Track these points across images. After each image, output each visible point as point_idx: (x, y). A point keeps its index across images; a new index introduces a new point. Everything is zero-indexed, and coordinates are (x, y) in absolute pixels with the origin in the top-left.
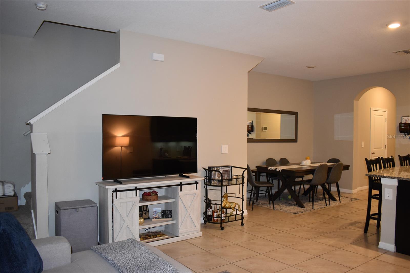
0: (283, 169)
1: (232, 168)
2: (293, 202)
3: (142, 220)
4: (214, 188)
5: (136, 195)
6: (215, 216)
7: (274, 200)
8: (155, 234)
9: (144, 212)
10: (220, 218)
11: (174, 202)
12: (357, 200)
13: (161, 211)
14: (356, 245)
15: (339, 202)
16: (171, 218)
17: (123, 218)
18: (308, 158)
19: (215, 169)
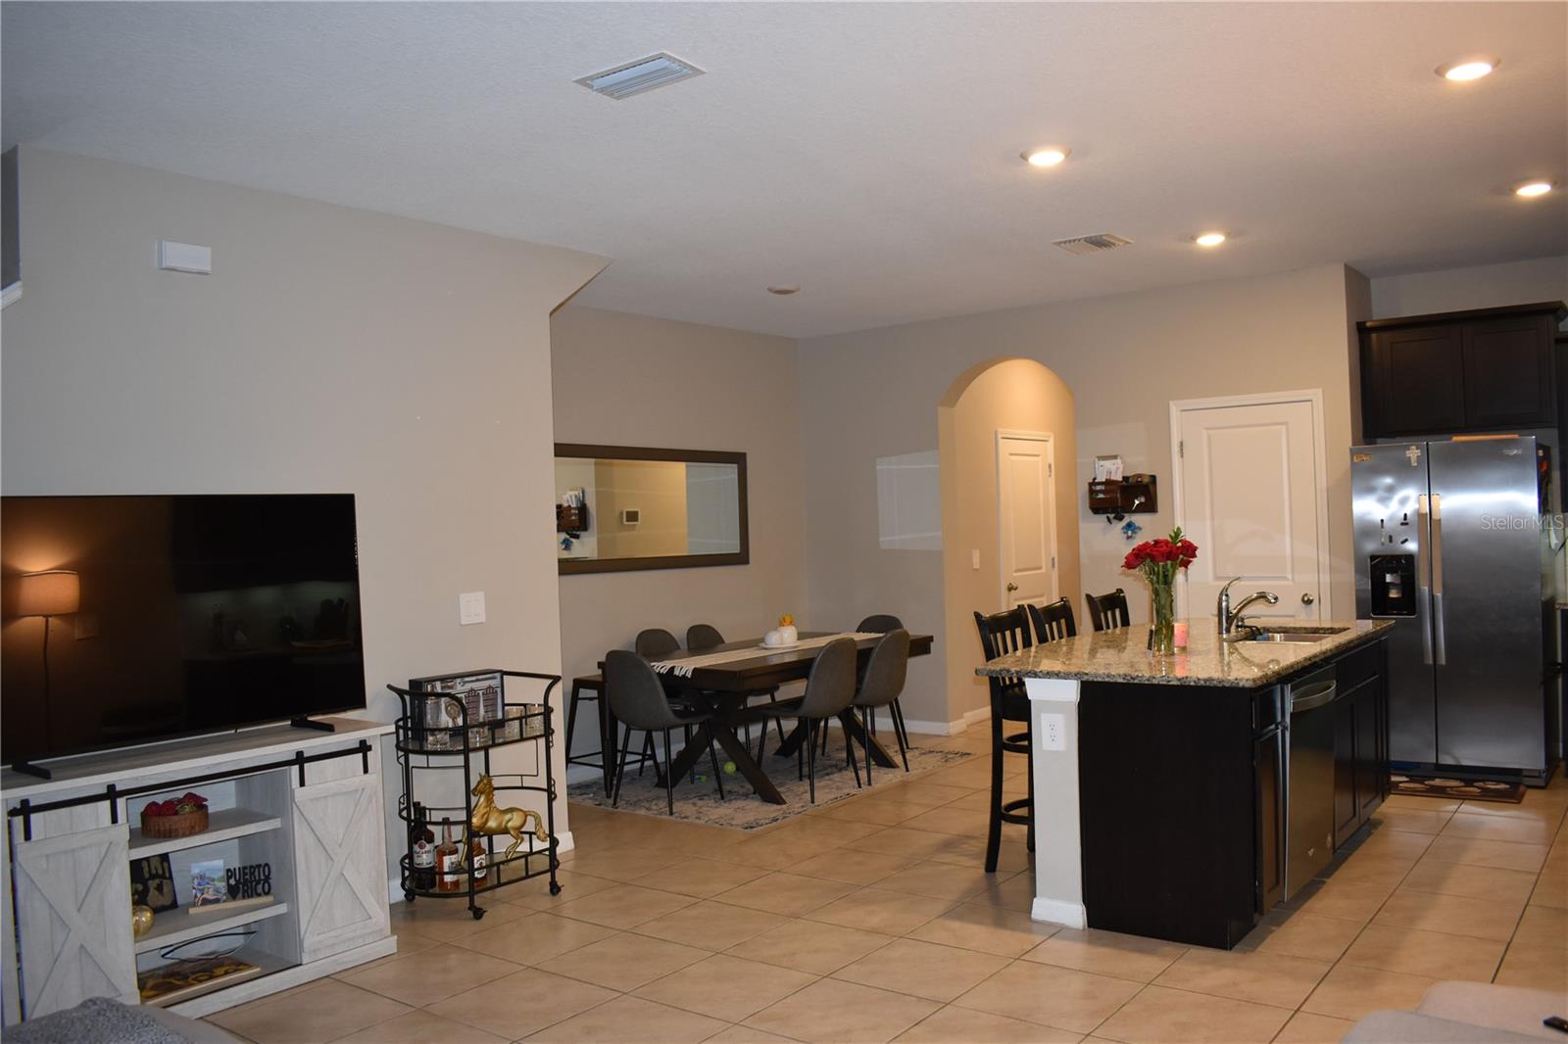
0: (698, 666)
1: (505, 677)
2: (742, 787)
3: (146, 917)
4: (434, 760)
5: (114, 820)
6: (446, 870)
7: (674, 784)
8: (204, 966)
9: (153, 884)
10: (466, 876)
11: (275, 831)
12: (965, 759)
13: (222, 873)
14: (959, 917)
15: (905, 769)
16: (267, 893)
17: (60, 917)
18: (788, 619)
19: (439, 689)
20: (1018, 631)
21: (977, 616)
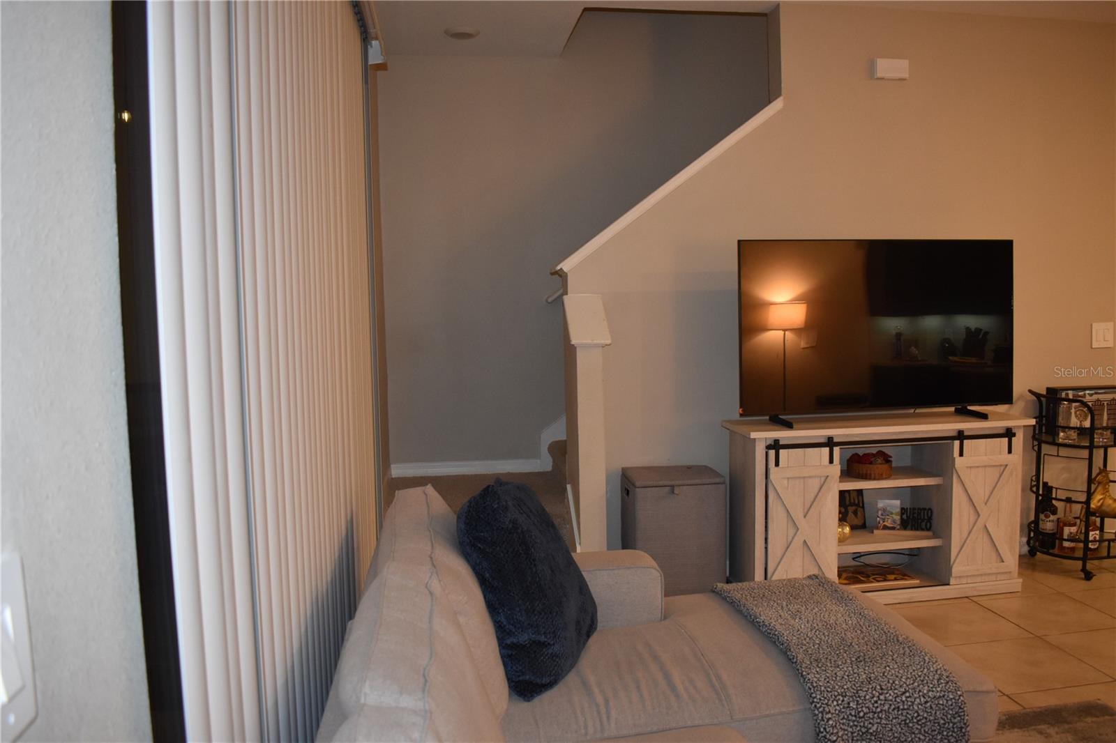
3: (846, 530)
5: (831, 461)
6: (1065, 537)
8: (881, 572)
9: (851, 509)
10: (1081, 545)
11: (938, 486)
13: (899, 510)
16: (928, 530)
17: (793, 520)
19: (1071, 395)
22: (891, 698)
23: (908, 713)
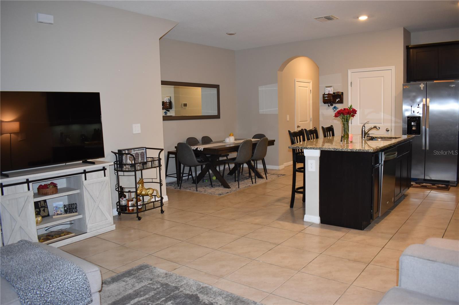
0: (205, 147)
1: (147, 149)
2: (218, 183)
3: (40, 219)
4: (126, 173)
5: (29, 189)
6: (130, 206)
7: (198, 183)
8: (58, 233)
9: (42, 209)
10: (136, 208)
11: (78, 193)
12: (284, 176)
13: (63, 206)
14: (282, 220)
15: (266, 179)
16: (76, 212)
17: (13, 218)
18: (232, 134)
19: (127, 152)
20: (301, 137)
21: (289, 131)
22: (55, 285)
23: (63, 289)
